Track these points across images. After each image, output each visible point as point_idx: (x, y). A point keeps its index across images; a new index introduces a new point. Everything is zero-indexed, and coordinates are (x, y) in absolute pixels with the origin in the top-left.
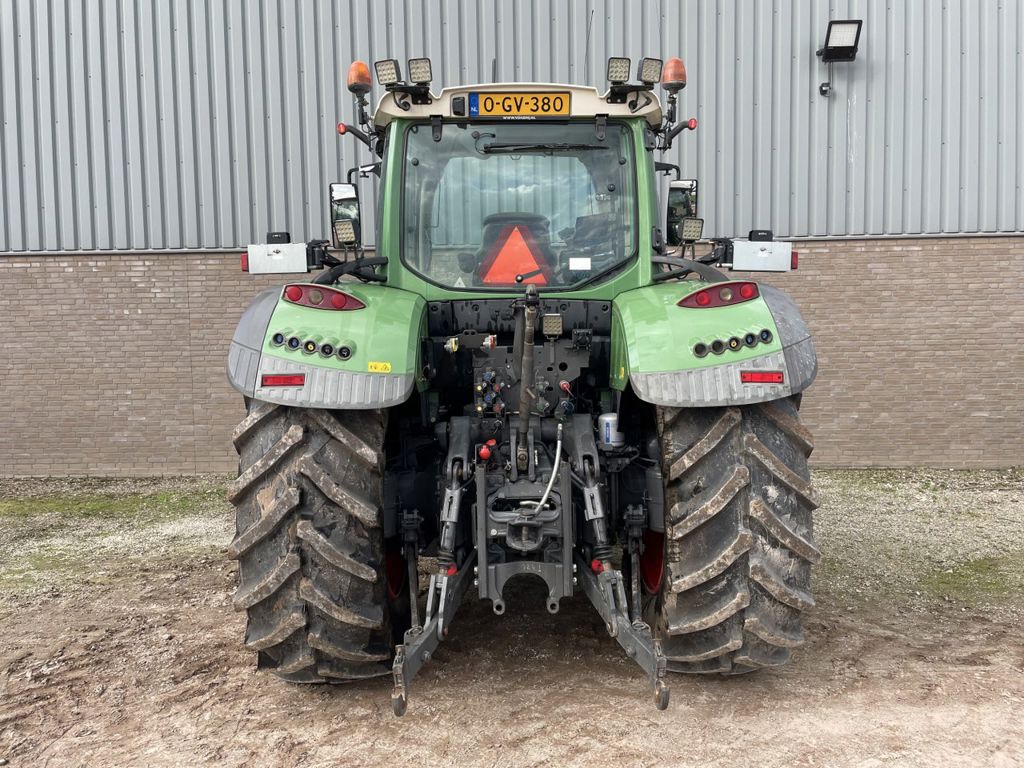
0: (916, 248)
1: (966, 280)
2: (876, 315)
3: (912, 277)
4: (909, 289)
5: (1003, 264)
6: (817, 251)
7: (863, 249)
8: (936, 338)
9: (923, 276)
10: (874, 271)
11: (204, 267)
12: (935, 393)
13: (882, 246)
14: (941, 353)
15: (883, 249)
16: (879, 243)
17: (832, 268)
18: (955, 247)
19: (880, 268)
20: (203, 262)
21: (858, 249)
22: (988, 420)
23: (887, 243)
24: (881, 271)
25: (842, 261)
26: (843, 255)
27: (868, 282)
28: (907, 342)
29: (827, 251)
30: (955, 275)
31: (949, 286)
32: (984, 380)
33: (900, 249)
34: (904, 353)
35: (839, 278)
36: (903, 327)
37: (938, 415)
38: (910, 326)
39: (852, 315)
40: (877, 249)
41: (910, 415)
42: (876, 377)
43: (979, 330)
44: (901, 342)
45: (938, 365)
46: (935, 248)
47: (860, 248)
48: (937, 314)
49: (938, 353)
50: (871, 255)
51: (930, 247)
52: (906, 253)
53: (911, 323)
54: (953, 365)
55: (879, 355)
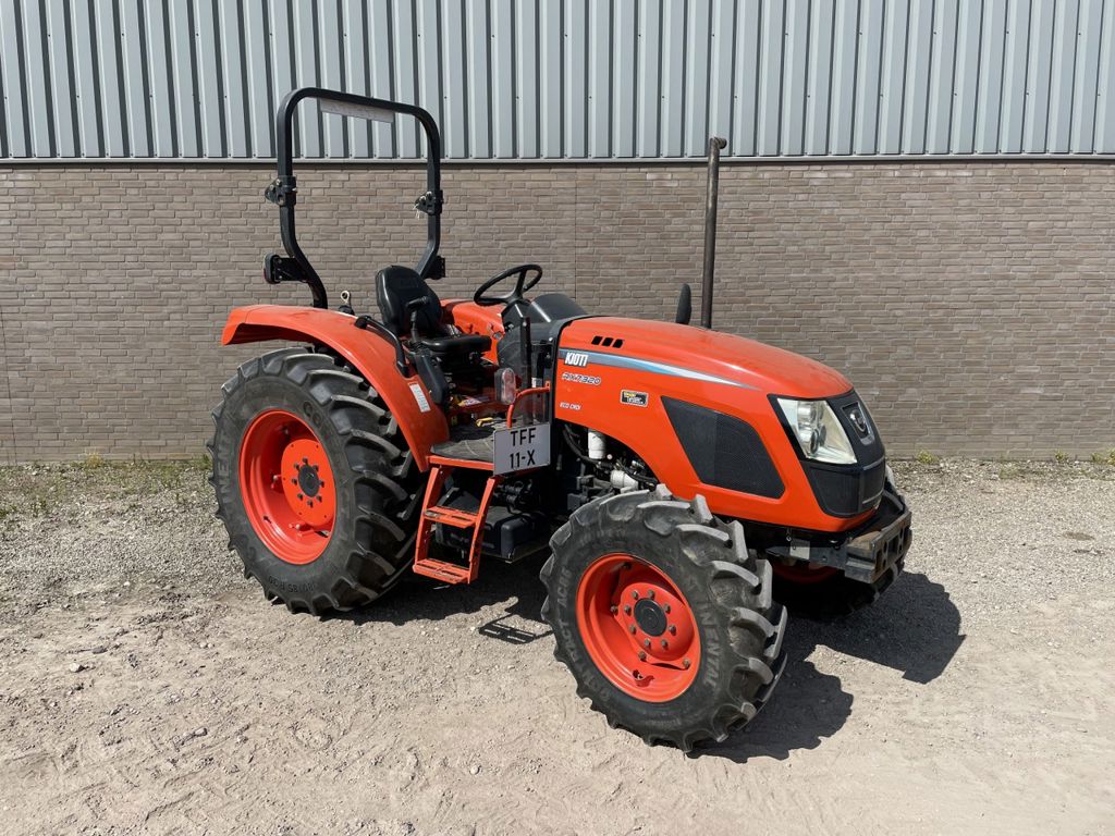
0: (965, 173)
1: (1025, 217)
2: (909, 261)
3: (957, 212)
4: (952, 227)
5: (1075, 196)
6: (837, 175)
7: (897, 173)
8: (983, 293)
9: (972, 211)
10: (908, 203)
11: (11, 184)
12: (978, 363)
13: (921, 170)
14: (988, 312)
15: (922, 174)
16: (917, 166)
17: (855, 198)
18: (1015, 172)
19: (917, 199)
20: (11, 176)
21: (891, 174)
22: (1042, 398)
23: (926, 166)
24: (919, 203)
25: (868, 189)
26: (870, 181)
27: (899, 218)
28: (945, 297)
29: (849, 175)
30: (1011, 210)
31: (1004, 224)
32: (1040, 348)
33: (943, 173)
34: (941, 312)
35: (863, 211)
36: (941, 278)
37: (981, 392)
38: (952, 276)
39: (878, 262)
40: (915, 174)
41: (945, 390)
42: (904, 343)
43: (1037, 283)
44: (938, 297)
45: (984, 328)
46: (989, 173)
47: (893, 171)
48: (987, 261)
49: (983, 312)
50: (907, 181)
51: (982, 172)
52: (950, 180)
53: (952, 273)
54: (1002, 328)
55: (909, 314)
